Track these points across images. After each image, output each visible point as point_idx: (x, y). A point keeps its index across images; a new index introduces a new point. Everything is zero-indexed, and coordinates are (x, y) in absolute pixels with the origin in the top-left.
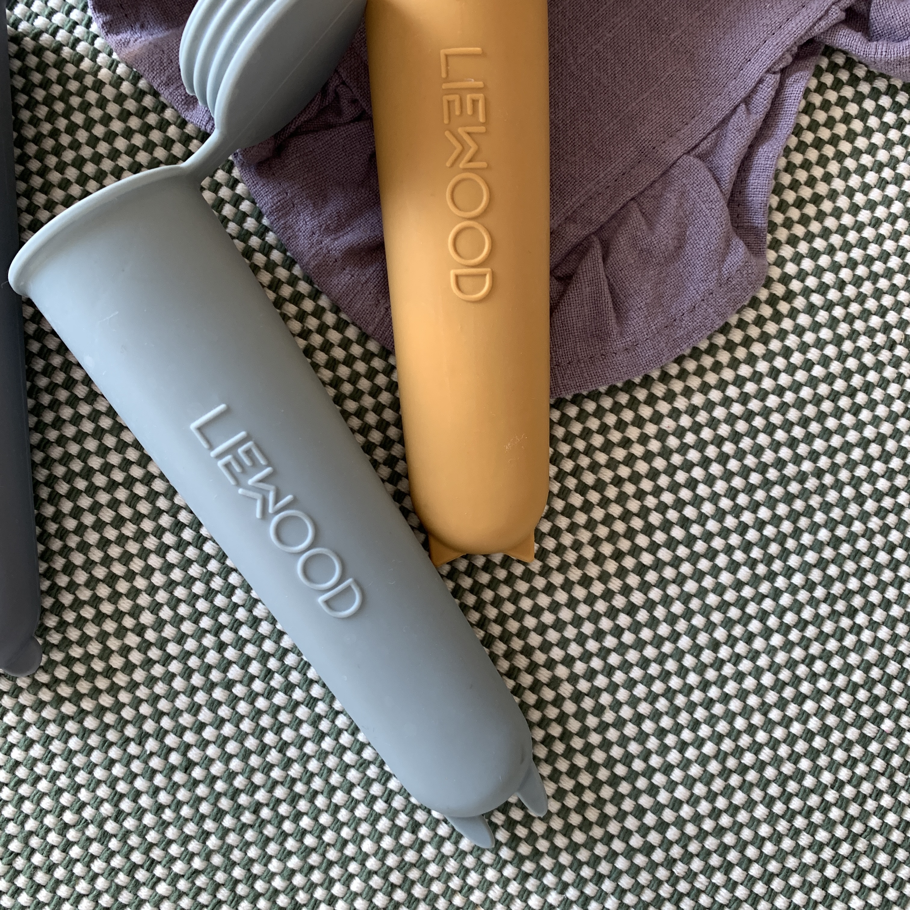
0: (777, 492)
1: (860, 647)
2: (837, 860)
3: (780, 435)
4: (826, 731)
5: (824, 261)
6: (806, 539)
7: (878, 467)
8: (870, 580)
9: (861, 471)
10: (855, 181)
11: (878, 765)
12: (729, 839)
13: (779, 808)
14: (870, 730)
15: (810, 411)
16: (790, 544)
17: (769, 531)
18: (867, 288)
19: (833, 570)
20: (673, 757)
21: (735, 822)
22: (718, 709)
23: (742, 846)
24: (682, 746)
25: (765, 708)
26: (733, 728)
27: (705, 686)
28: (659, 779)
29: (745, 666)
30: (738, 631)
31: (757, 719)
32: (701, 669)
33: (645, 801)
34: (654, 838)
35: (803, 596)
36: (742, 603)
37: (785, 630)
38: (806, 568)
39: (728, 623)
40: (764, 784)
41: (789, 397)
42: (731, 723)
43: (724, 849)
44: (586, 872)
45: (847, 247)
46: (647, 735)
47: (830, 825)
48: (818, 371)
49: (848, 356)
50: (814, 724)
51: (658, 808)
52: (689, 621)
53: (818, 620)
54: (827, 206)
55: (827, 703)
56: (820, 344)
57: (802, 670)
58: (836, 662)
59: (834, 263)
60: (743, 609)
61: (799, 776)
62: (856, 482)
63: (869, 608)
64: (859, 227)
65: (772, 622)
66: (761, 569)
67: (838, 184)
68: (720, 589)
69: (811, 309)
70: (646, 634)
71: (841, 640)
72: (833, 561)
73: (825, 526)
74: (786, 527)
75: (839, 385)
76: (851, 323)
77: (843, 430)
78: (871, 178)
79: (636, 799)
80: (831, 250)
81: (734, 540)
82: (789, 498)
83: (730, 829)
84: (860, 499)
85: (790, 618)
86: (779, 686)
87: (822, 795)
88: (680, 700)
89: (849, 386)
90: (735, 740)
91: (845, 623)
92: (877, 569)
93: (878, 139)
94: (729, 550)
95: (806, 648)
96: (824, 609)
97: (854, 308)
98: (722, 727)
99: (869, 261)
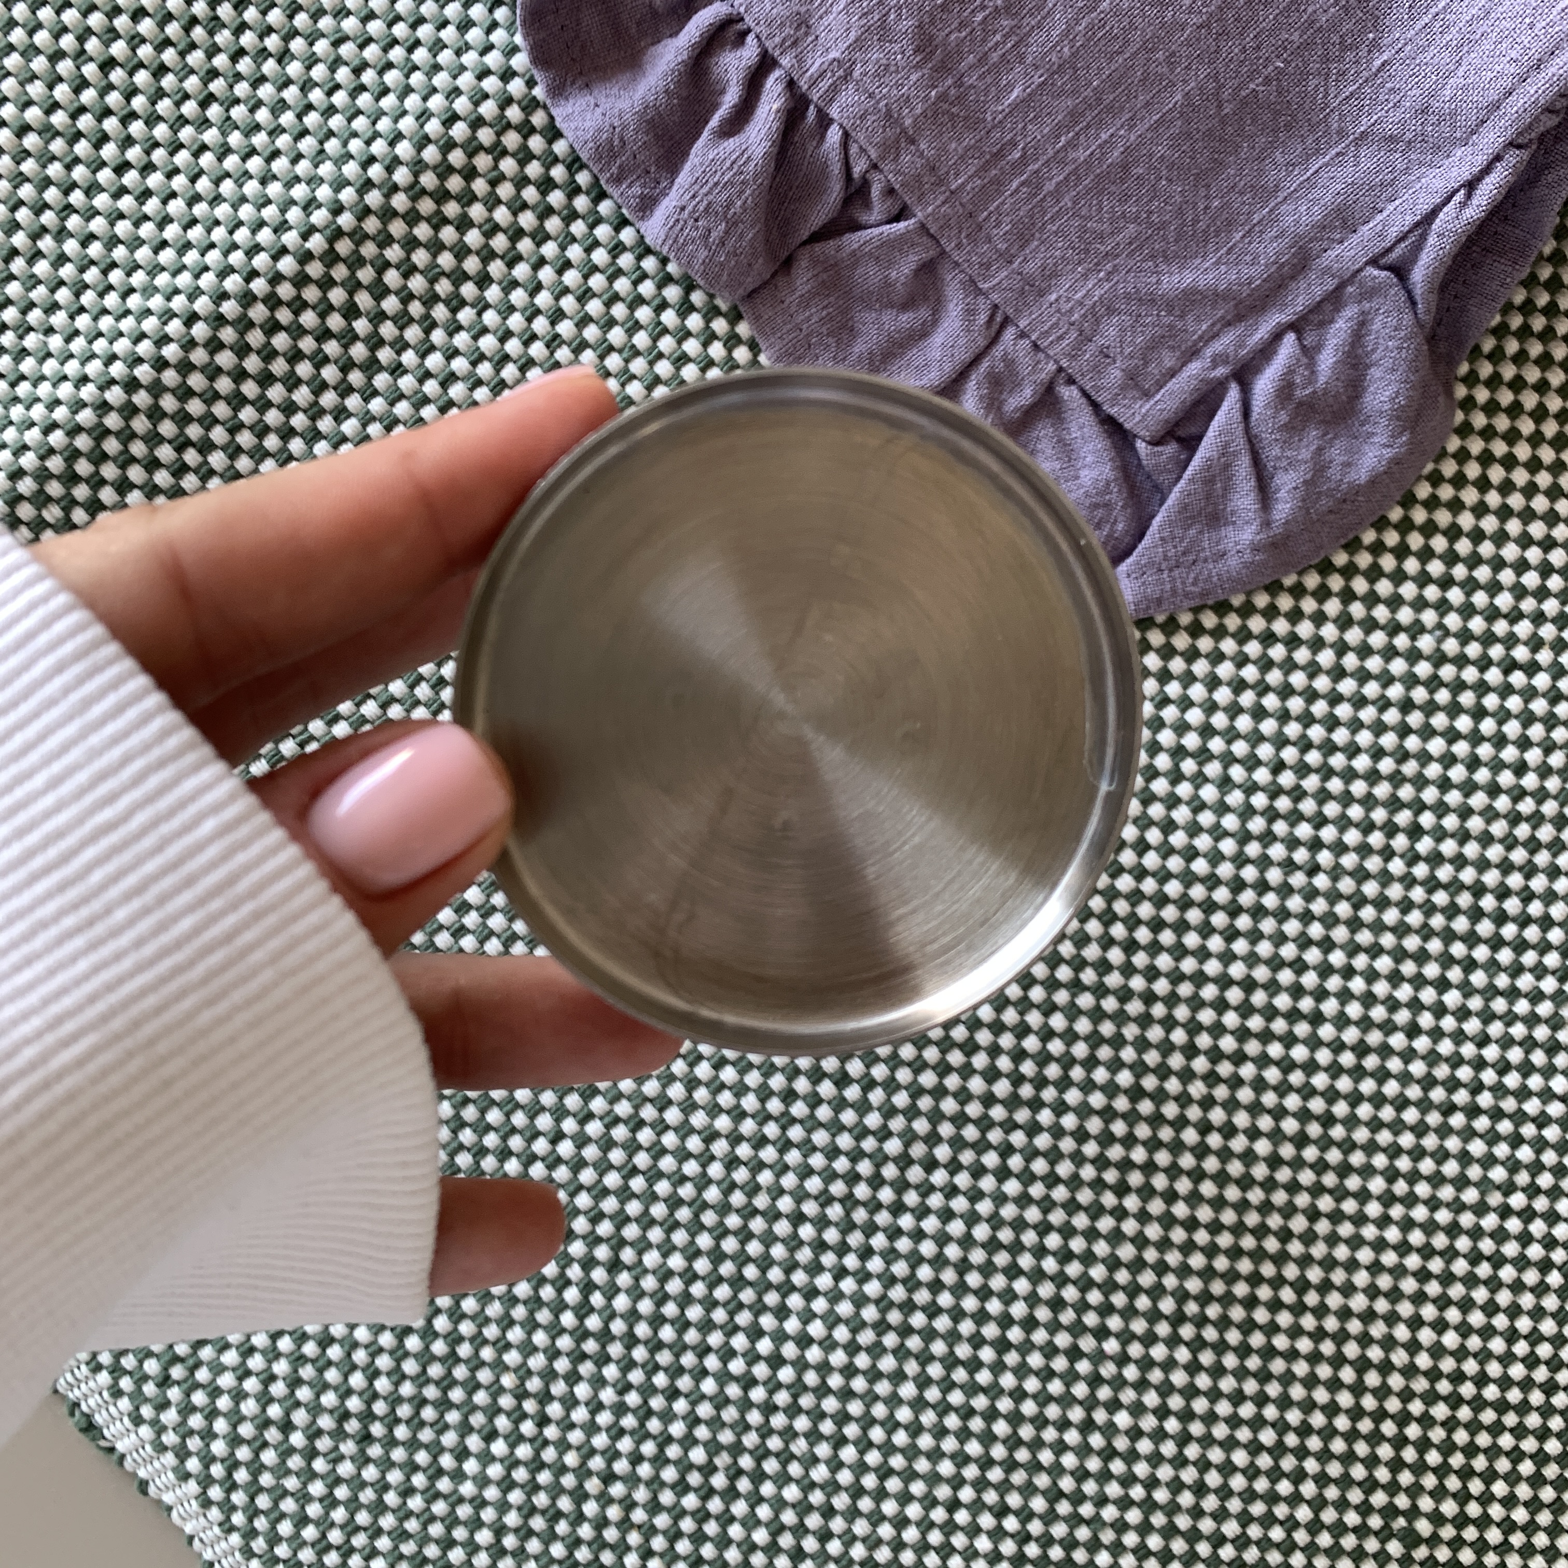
0: (1085, 1001)
1: (1116, 1237)
2: (981, 1484)
3: (1118, 931)
4: (1030, 1324)
5: (1268, 726)
6: (1100, 1075)
7: (1231, 1019)
8: (1162, 1158)
9: (1206, 1016)
10: (1354, 636)
11: (1080, 1390)
12: (855, 1408)
13: (933, 1394)
14: (1087, 1343)
15: (1170, 913)
16: (1077, 1073)
17: (1056, 1047)
18: (1311, 783)
19: (1119, 1128)
20: (824, 1281)
21: (870, 1391)
22: (904, 1244)
23: (868, 1422)
24: (840, 1273)
25: (963, 1266)
26: (913, 1275)
27: (898, 1208)
28: (795, 1301)
29: (960, 1204)
30: (967, 1157)
31: (949, 1276)
32: (901, 1186)
33: (767, 1321)
34: (761, 1370)
35: (1067, 1144)
36: (985, 1123)
37: (1027, 1177)
38: (1084, 1111)
39: (958, 1143)
40: (925, 1358)
41: (1149, 885)
42: (913, 1268)
43: (843, 1418)
44: (660, 1380)
45: (1307, 719)
46: (801, 1243)
47: (988, 1438)
48: (1200, 866)
49: (1248, 861)
50: (1018, 1310)
51: (780, 1337)
52: (910, 1120)
53: (1075, 1182)
54: (1302, 655)
55: (1046, 1290)
56: (1218, 833)
57: (1029, 1238)
58: (1077, 1245)
59: (1280, 733)
60: (983, 1132)
61: (974, 1365)
62: (1194, 1028)
63: (1147, 1192)
64: (1335, 699)
65: (1016, 1162)
66: (1026, 1091)
67: (1329, 632)
68: (964, 1096)
69: (1225, 783)
70: (848, 1117)
71: (1094, 1218)
72: (1124, 1116)
73: (1131, 1067)
74: (1080, 1050)
75: (1222, 895)
76: (1271, 821)
77: (1203, 954)
78: (1377, 639)
79: (757, 1315)
80: (1284, 716)
81: (1006, 1041)
82: (1097, 1015)
83: (861, 1397)
84: (1191, 1051)
85: (1039, 1166)
86: (993, 1245)
87: (993, 1399)
88: (860, 1215)
89: (1234, 901)
90: (910, 1291)
91: (1109, 1199)
92: (1177, 1147)
93: (1408, 590)
94: (994, 1051)
95: (1046, 1211)
96: (1088, 1172)
97: (1283, 804)
98: (900, 1268)
99: (1329, 748)
